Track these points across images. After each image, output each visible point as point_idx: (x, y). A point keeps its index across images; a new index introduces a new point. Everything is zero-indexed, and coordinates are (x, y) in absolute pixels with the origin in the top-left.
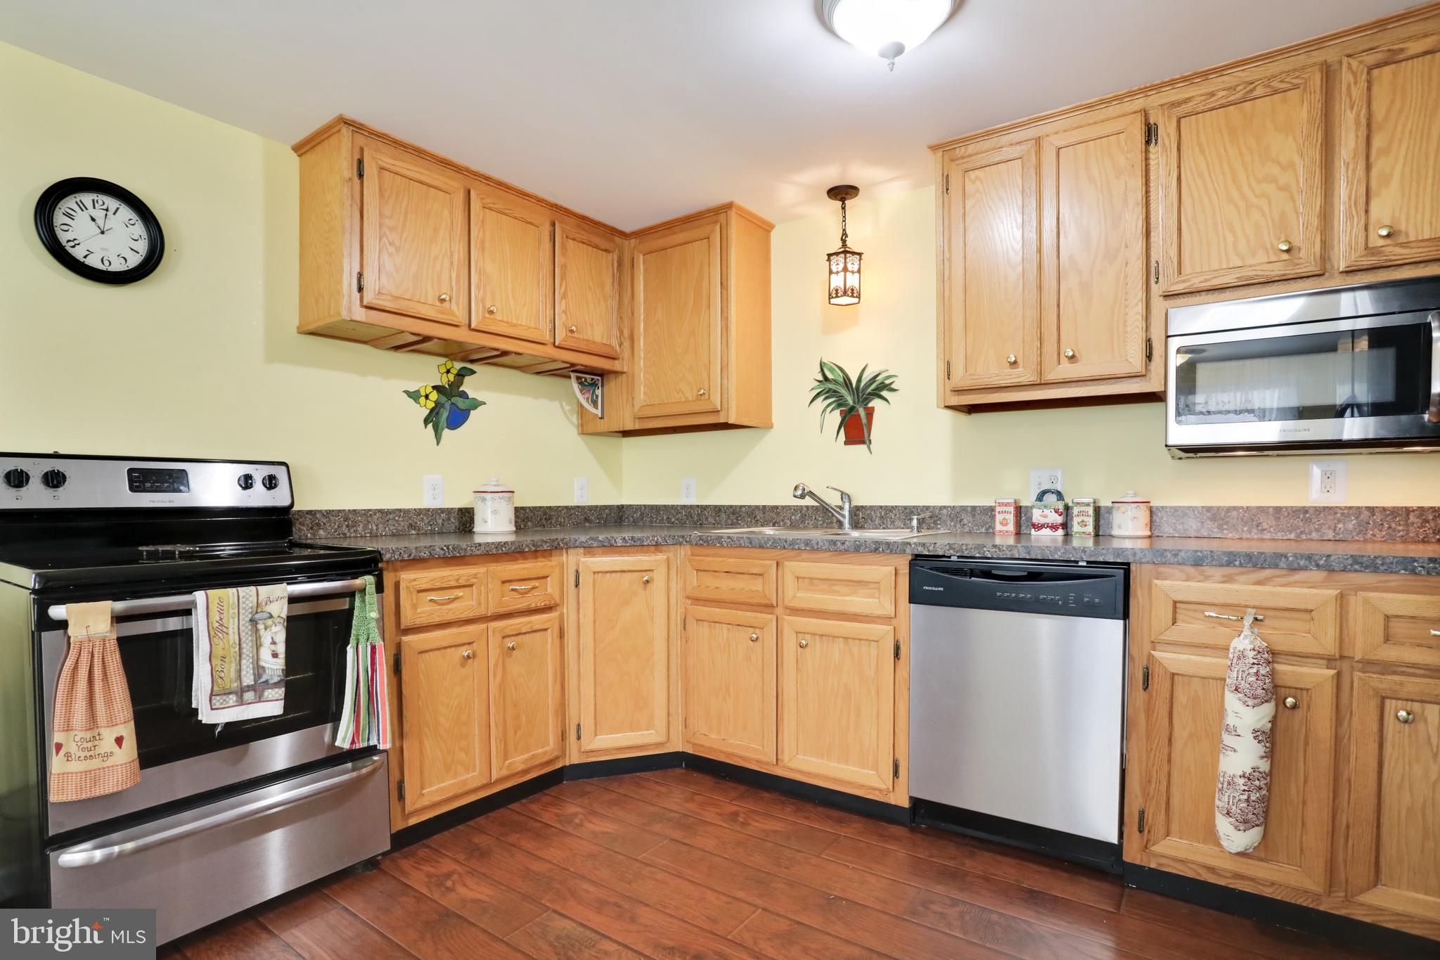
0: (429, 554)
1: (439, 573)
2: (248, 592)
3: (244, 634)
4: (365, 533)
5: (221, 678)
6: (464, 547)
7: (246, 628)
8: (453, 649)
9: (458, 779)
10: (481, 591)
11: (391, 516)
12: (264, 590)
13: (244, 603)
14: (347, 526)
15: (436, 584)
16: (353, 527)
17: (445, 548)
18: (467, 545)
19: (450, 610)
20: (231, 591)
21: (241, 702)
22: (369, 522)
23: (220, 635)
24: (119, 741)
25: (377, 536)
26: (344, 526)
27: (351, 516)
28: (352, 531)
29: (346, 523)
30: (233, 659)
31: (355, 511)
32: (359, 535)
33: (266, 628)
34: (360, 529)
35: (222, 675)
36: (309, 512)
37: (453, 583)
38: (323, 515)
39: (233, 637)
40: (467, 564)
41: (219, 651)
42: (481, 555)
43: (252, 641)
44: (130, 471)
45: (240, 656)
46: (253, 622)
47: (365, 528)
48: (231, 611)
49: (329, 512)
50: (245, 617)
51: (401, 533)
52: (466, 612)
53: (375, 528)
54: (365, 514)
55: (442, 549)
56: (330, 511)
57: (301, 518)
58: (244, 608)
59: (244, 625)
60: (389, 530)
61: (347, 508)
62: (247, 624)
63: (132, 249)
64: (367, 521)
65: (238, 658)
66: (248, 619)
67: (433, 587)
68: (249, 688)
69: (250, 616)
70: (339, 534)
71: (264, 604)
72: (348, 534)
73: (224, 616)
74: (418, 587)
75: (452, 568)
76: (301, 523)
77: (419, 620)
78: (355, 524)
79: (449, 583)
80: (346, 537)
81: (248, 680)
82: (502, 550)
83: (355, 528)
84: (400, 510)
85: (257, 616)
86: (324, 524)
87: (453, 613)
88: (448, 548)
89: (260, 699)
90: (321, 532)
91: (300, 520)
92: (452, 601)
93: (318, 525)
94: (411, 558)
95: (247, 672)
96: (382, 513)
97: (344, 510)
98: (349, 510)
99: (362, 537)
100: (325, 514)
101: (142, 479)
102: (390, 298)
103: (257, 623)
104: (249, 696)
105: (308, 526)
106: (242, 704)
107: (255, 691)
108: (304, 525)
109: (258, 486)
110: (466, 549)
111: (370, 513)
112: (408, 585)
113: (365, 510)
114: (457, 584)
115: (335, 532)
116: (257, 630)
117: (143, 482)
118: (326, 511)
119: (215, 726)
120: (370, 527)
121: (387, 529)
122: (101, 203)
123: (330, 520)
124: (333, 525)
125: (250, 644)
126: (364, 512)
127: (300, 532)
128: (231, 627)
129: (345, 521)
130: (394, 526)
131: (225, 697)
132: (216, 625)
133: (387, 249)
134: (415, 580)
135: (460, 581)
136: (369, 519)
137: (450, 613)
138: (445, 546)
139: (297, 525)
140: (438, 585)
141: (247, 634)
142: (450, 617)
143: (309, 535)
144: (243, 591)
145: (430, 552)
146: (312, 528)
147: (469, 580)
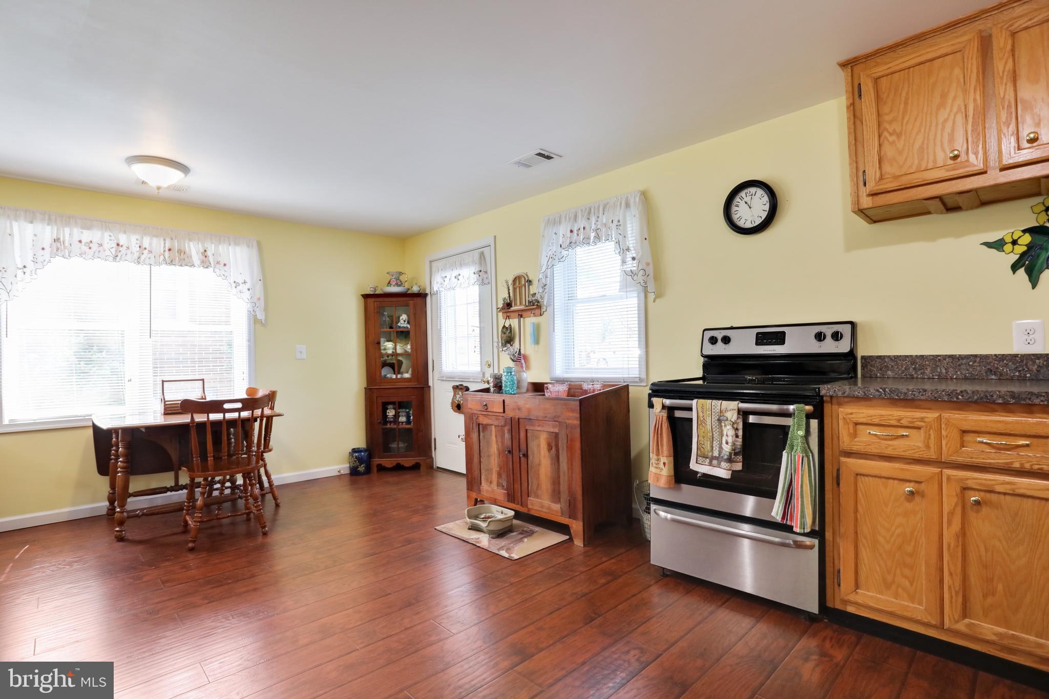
0: (863, 394)
1: (878, 411)
2: (716, 403)
3: (714, 427)
4: (933, 376)
5: (703, 448)
6: (905, 390)
7: (715, 424)
8: (896, 482)
9: (898, 601)
10: (930, 435)
11: (964, 361)
12: (725, 403)
13: (714, 409)
14: (914, 369)
15: (874, 420)
16: (920, 370)
17: (881, 390)
18: (908, 389)
19: (889, 445)
20: (709, 401)
21: (711, 464)
22: (938, 366)
23: (703, 424)
24: (664, 464)
25: (947, 379)
26: (911, 369)
27: (918, 360)
28: (919, 373)
29: (913, 366)
30: (708, 439)
31: (922, 356)
32: (926, 377)
33: (725, 426)
34: (928, 371)
35: (704, 446)
36: (879, 357)
37: (894, 423)
38: (891, 359)
39: (709, 427)
40: (918, 407)
41: (701, 434)
42: (926, 400)
43: (719, 432)
44: (758, 334)
45: (713, 439)
46: (719, 420)
47: (933, 370)
48: (708, 413)
49: (897, 358)
50: (715, 418)
51: (976, 377)
52: (910, 452)
53: (944, 371)
54: (933, 359)
55: (878, 391)
56: (897, 356)
57: (872, 361)
58: (714, 412)
59: (714, 421)
60: (961, 374)
61: (914, 354)
62: (716, 422)
63: (764, 210)
64: (936, 365)
65: (711, 439)
66: (716, 419)
67: (870, 422)
68: (716, 458)
69: (718, 417)
70: (906, 375)
71: (724, 411)
72: (915, 376)
73: (705, 414)
74: (855, 420)
75: (898, 409)
76: (871, 366)
77: (855, 446)
78: (923, 367)
79: (888, 421)
80: (913, 378)
81: (716, 454)
82: (958, 398)
83: (922, 371)
84: (976, 356)
85: (721, 418)
86: (892, 366)
87: (892, 449)
88: (884, 390)
89: (719, 466)
90: (889, 373)
91: (871, 363)
92: (896, 438)
93: (887, 366)
94: (845, 395)
95: (716, 449)
96: (953, 359)
97: (911, 356)
98: (916, 356)
99: (929, 378)
100: (893, 359)
101: (763, 338)
102: (891, 180)
103: (721, 422)
104: (715, 462)
105: (878, 367)
106: (710, 466)
107: (718, 460)
108: (874, 367)
109: (829, 338)
110: (906, 394)
111: (939, 358)
112: (845, 417)
113: (933, 356)
114: (899, 424)
115: (902, 373)
116: (721, 426)
117: (763, 340)
118: (894, 356)
119: (697, 473)
120: (939, 370)
121: (959, 373)
122: (749, 192)
123: (897, 364)
124: (900, 367)
125: (718, 433)
126: (932, 357)
127: (871, 372)
128: (708, 421)
129: (911, 364)
130: (968, 370)
131: (704, 459)
132: (702, 419)
133: (888, 140)
134: (851, 414)
135: (902, 422)
136: (938, 363)
137: (891, 448)
138: (881, 388)
139: (869, 367)
140: (876, 421)
141: (716, 427)
142: (889, 452)
143: (878, 374)
144: (714, 402)
145: (864, 392)
146: (881, 369)
147: (913, 422)
